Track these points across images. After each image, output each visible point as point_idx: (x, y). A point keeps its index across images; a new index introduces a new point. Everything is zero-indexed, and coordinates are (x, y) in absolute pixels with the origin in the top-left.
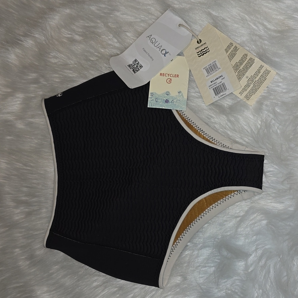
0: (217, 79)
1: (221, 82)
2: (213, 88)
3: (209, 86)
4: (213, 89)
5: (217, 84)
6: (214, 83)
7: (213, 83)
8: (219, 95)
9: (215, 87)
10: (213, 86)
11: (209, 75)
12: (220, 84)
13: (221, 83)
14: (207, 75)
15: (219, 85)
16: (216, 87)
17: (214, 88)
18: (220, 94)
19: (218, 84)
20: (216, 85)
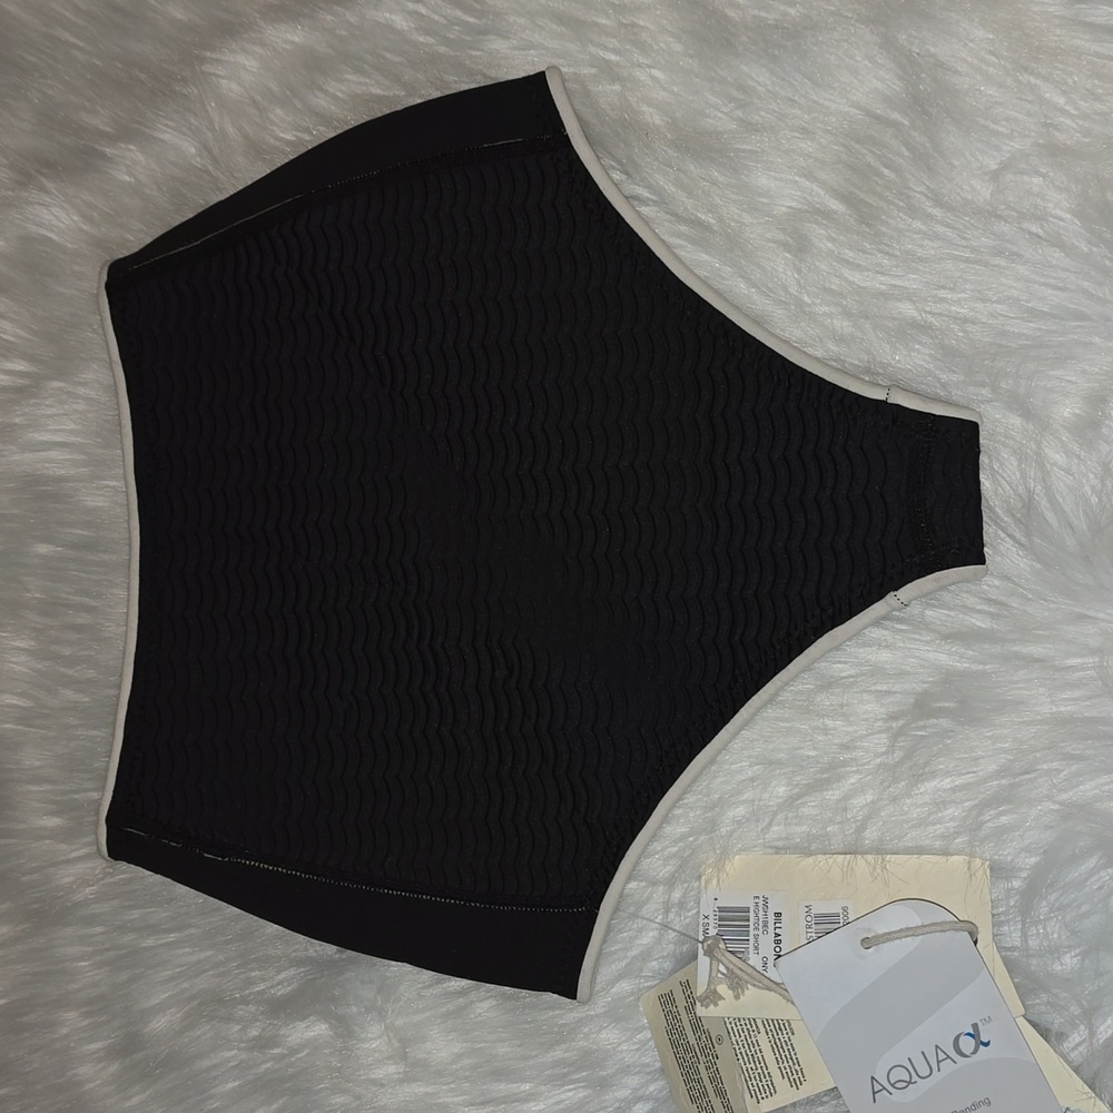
0: (778, 942)
1: (756, 948)
2: (752, 910)
3: (765, 899)
4: (747, 910)
5: (760, 933)
6: (765, 925)
7: (771, 919)
8: (711, 921)
9: (752, 919)
10: (761, 913)
11: (809, 919)
12: (751, 942)
13: (751, 949)
14: (813, 912)
15: (751, 938)
16: (751, 923)
17: (752, 915)
18: (715, 928)
19: (756, 936)
20: (756, 929)
